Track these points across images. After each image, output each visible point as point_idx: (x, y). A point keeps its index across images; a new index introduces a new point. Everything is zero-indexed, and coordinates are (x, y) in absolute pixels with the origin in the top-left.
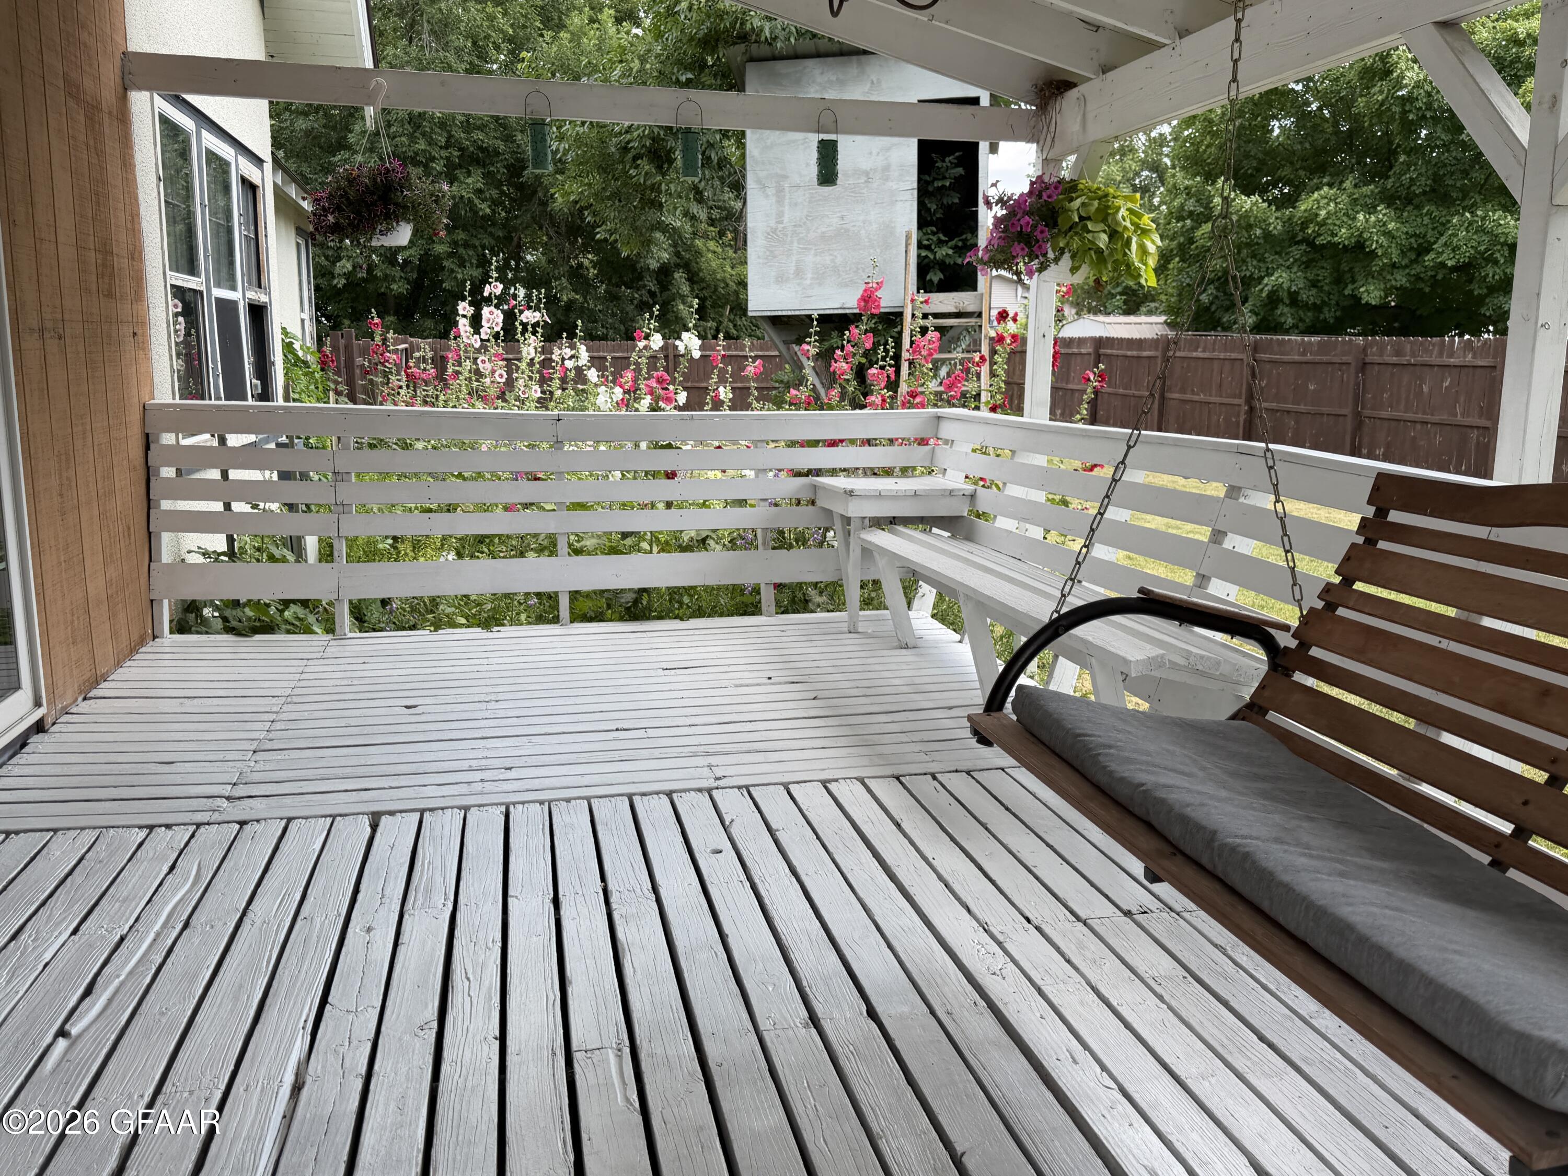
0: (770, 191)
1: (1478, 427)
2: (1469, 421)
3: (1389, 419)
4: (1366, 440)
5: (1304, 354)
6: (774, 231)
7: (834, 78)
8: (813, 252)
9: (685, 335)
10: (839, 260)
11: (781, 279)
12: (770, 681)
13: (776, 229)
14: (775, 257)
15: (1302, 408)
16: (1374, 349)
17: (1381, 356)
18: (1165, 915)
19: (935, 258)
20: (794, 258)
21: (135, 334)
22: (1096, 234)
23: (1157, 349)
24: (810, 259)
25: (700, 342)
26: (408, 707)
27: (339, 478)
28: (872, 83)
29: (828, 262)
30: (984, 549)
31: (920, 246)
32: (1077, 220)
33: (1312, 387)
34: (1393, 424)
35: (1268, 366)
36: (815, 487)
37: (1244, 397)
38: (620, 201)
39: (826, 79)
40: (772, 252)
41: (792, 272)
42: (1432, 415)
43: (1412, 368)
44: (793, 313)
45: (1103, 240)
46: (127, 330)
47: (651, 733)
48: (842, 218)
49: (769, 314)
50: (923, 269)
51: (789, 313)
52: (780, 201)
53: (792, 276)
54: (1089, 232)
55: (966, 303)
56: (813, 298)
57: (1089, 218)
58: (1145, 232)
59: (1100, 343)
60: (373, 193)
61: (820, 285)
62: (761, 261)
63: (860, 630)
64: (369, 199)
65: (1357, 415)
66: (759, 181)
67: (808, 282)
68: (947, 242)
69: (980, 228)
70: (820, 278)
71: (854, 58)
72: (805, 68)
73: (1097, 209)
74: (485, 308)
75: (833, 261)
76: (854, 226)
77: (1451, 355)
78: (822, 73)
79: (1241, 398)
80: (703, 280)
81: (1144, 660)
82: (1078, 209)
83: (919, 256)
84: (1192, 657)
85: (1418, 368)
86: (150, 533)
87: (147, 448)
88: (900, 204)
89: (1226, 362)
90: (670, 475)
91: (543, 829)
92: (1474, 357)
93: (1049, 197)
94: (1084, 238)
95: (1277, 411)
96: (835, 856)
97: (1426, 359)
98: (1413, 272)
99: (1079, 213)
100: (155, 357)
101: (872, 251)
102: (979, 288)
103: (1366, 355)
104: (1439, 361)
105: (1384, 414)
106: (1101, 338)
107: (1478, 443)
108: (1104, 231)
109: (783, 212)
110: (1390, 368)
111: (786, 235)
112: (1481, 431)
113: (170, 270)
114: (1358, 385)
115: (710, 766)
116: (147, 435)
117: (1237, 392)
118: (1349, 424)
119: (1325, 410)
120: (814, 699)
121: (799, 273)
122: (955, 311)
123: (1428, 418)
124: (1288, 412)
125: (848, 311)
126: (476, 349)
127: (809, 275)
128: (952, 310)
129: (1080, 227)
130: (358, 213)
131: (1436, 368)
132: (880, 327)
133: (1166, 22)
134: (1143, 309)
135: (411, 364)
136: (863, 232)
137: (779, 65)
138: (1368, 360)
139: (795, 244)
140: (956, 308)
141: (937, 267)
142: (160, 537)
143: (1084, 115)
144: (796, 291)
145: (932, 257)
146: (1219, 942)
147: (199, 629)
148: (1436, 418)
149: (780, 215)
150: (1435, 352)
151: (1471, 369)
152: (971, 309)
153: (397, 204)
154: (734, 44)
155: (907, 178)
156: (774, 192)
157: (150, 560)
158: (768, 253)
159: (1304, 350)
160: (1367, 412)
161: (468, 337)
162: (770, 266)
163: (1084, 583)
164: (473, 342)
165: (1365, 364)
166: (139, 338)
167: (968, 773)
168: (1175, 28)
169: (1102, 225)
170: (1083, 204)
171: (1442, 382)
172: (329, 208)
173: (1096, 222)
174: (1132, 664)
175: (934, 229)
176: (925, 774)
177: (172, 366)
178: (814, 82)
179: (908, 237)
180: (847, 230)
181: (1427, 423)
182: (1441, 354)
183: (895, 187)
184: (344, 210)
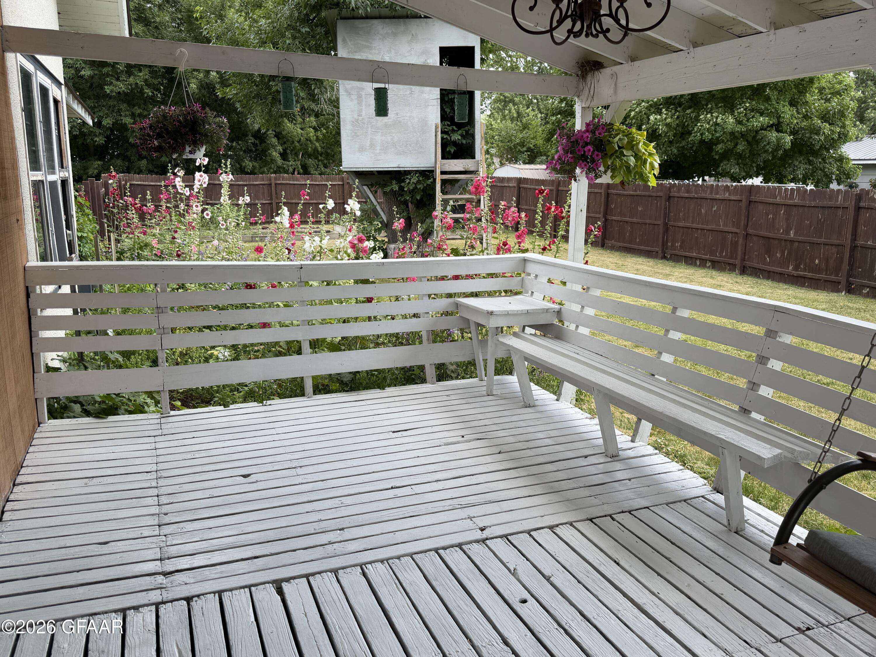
0: (354, 97)
1: (732, 232)
2: (727, 229)
3: (683, 227)
4: (670, 238)
5: (635, 191)
6: (357, 120)
7: (390, 31)
8: (380, 134)
9: (350, 201)
10: (396, 139)
11: (361, 149)
12: (463, 439)
13: (358, 119)
14: (358, 136)
15: (635, 220)
16: (675, 189)
17: (679, 192)
18: (821, 629)
19: (451, 139)
20: (369, 137)
21: (18, 220)
22: (628, 157)
23: (553, 186)
24: (378, 138)
25: (359, 206)
26: (245, 476)
27: (160, 311)
28: (413, 35)
29: (390, 140)
30: (573, 346)
31: (442, 132)
32: (617, 149)
33: (640, 209)
34: (685, 229)
35: (615, 197)
36: (457, 305)
37: (602, 213)
38: (261, 100)
39: (385, 32)
40: (356, 133)
41: (368, 145)
42: (707, 225)
43: (696, 200)
44: (369, 170)
45: (632, 161)
46: (14, 219)
47: (418, 489)
48: (397, 114)
49: (355, 170)
50: (444, 145)
51: (367, 170)
52: (360, 103)
53: (368, 148)
54: (624, 156)
55: (470, 166)
56: (381, 161)
57: (623, 148)
58: (650, 154)
59: (520, 181)
60: (185, 127)
61: (385, 153)
62: (349, 138)
63: (494, 394)
64: (183, 131)
65: (666, 224)
66: (346, 91)
67: (378, 151)
68: (457, 131)
69: (476, 123)
70: (385, 149)
71: (402, 20)
72: (373, 24)
73: (628, 142)
74: (197, 173)
75: (392, 139)
76: (404, 119)
77: (717, 193)
78: (383, 28)
79: (600, 214)
80: (284, 137)
81: (771, 458)
82: (617, 142)
83: (442, 139)
84: (796, 453)
85: (699, 200)
86: (32, 354)
87: (28, 296)
88: (430, 107)
89: (592, 194)
90: (369, 300)
91: (397, 587)
92: (730, 195)
93: (600, 134)
94: (622, 159)
95: (621, 221)
96: (600, 598)
97: (703, 195)
98: (681, 145)
99: (618, 144)
100: (27, 232)
101: (415, 134)
102: (476, 157)
103: (670, 192)
104: (710, 196)
105: (681, 224)
106: (520, 178)
107: (732, 241)
108: (632, 155)
109: (361, 109)
110: (684, 199)
111: (364, 123)
112: (733, 235)
113: (31, 171)
114: (666, 208)
115: (471, 518)
116: (27, 288)
117: (598, 210)
118: (661, 229)
119: (648, 221)
120: (499, 453)
121: (372, 146)
122: (463, 170)
123: (705, 227)
124: (627, 222)
125: (402, 169)
126: (187, 196)
127: (378, 148)
128: (461, 169)
129: (618, 153)
130: (175, 140)
131: (709, 200)
132: (421, 179)
133: (685, 37)
134: (538, 160)
135: (137, 202)
136: (409, 123)
137: (357, 22)
138: (672, 194)
139: (370, 129)
140: (464, 168)
141: (451, 144)
142: (40, 356)
143: (616, 84)
144: (371, 157)
145: (449, 138)
146: (867, 651)
147: (68, 415)
148: (709, 227)
149: (360, 112)
150: (708, 192)
151: (728, 201)
152: (472, 169)
153: (201, 134)
154: (331, 8)
155: (434, 92)
156: (356, 97)
157: (34, 372)
158: (353, 134)
159: (636, 189)
160: (671, 223)
161: (182, 189)
162: (355, 141)
163: (656, 376)
164: (185, 192)
165: (670, 197)
166: (19, 222)
167: (630, 512)
168: (690, 41)
169: (631, 152)
170: (620, 139)
171: (712, 207)
172: (154, 136)
173: (627, 150)
174: (766, 460)
175: (449, 123)
176: (606, 516)
177: (35, 236)
178: (378, 33)
179: (436, 127)
180: (400, 122)
181: (704, 229)
182: (711, 193)
183: (427, 97)
184: (164, 137)
